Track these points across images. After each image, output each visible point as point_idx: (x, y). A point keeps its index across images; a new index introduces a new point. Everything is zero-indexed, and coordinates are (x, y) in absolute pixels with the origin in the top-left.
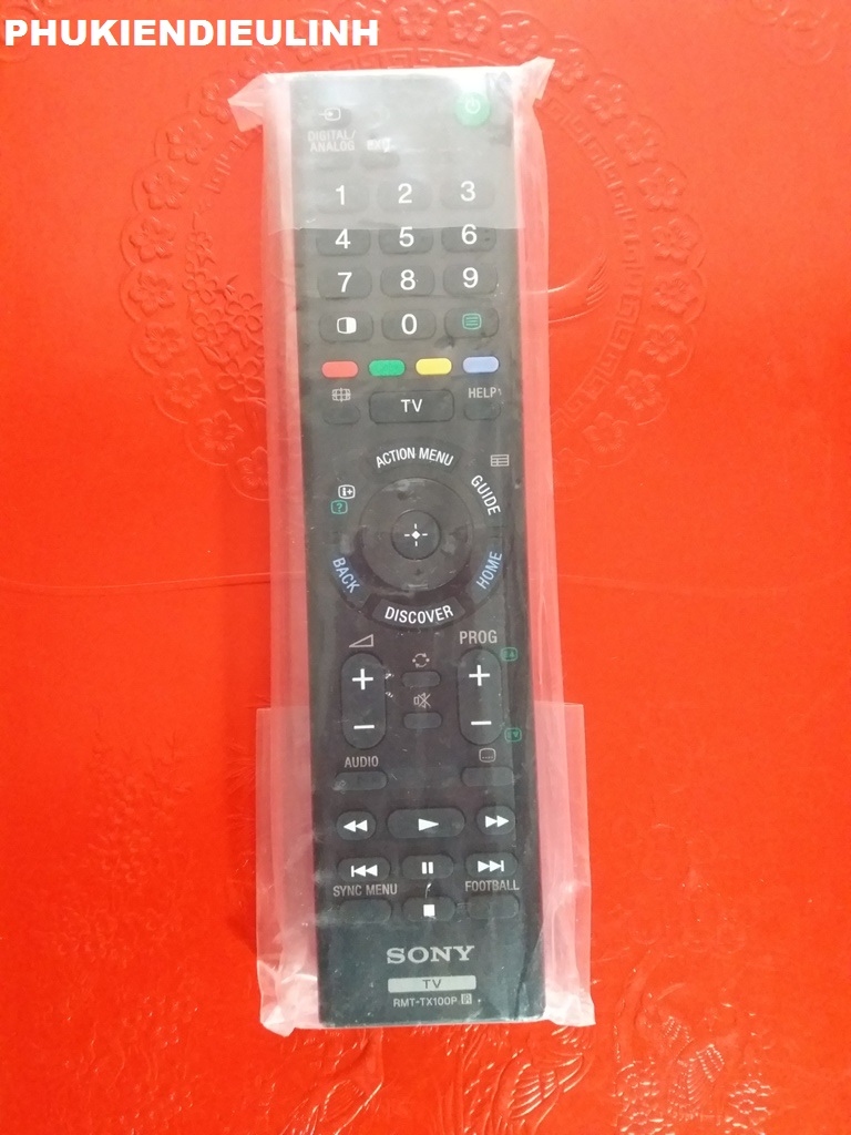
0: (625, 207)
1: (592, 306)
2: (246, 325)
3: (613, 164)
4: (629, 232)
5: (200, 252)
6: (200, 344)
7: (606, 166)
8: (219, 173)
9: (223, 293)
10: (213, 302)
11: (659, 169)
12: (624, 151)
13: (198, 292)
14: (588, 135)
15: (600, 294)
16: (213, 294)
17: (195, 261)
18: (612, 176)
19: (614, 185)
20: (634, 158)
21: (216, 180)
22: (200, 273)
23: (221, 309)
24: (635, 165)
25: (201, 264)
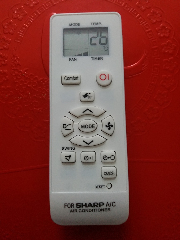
0: (152, 37)
1: (143, 70)
2: (32, 85)
3: (147, 23)
4: (154, 45)
5: (15, 63)
6: (18, 92)
7: (145, 25)
8: (20, 36)
10: (21, 78)
11: (162, 24)
12: (151, 19)
13: (16, 75)
14: (139, 14)
17: (14, 66)
18: (147, 27)
19: (148, 30)
20: (154, 21)
21: (19, 39)
22: (17, 69)
23: (23, 80)
25: (16, 67)
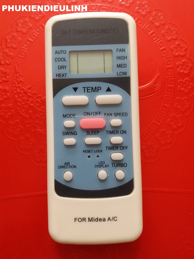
0: (167, 56)
1: (156, 91)
2: (35, 104)
3: (161, 41)
4: (168, 64)
5: (17, 79)
6: (19, 111)
7: (158, 42)
9: (26, 93)
10: (23, 96)
11: (177, 42)
12: (165, 36)
13: (18, 93)
14: (152, 31)
15: (160, 87)
16: (23, 94)
17: (16, 83)
18: (161, 45)
19: (162, 48)
20: (169, 38)
21: (23, 54)
23: (26, 99)
24: (169, 41)
25: (18, 84)
